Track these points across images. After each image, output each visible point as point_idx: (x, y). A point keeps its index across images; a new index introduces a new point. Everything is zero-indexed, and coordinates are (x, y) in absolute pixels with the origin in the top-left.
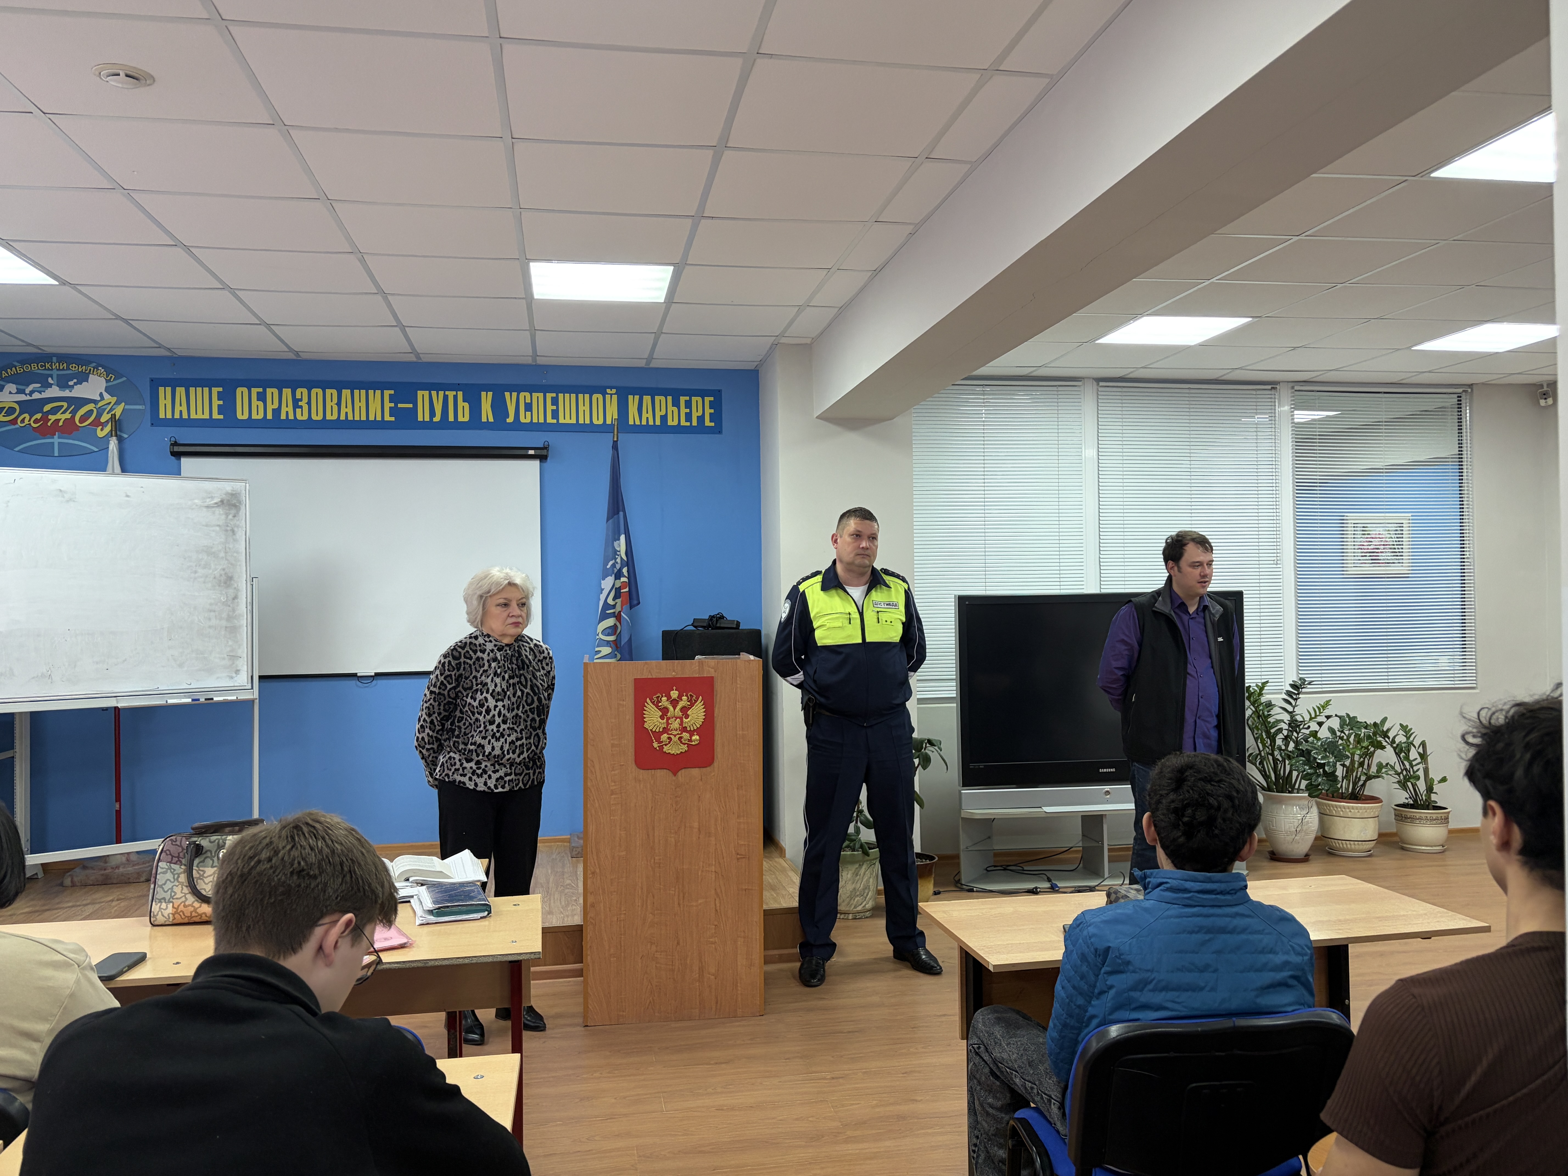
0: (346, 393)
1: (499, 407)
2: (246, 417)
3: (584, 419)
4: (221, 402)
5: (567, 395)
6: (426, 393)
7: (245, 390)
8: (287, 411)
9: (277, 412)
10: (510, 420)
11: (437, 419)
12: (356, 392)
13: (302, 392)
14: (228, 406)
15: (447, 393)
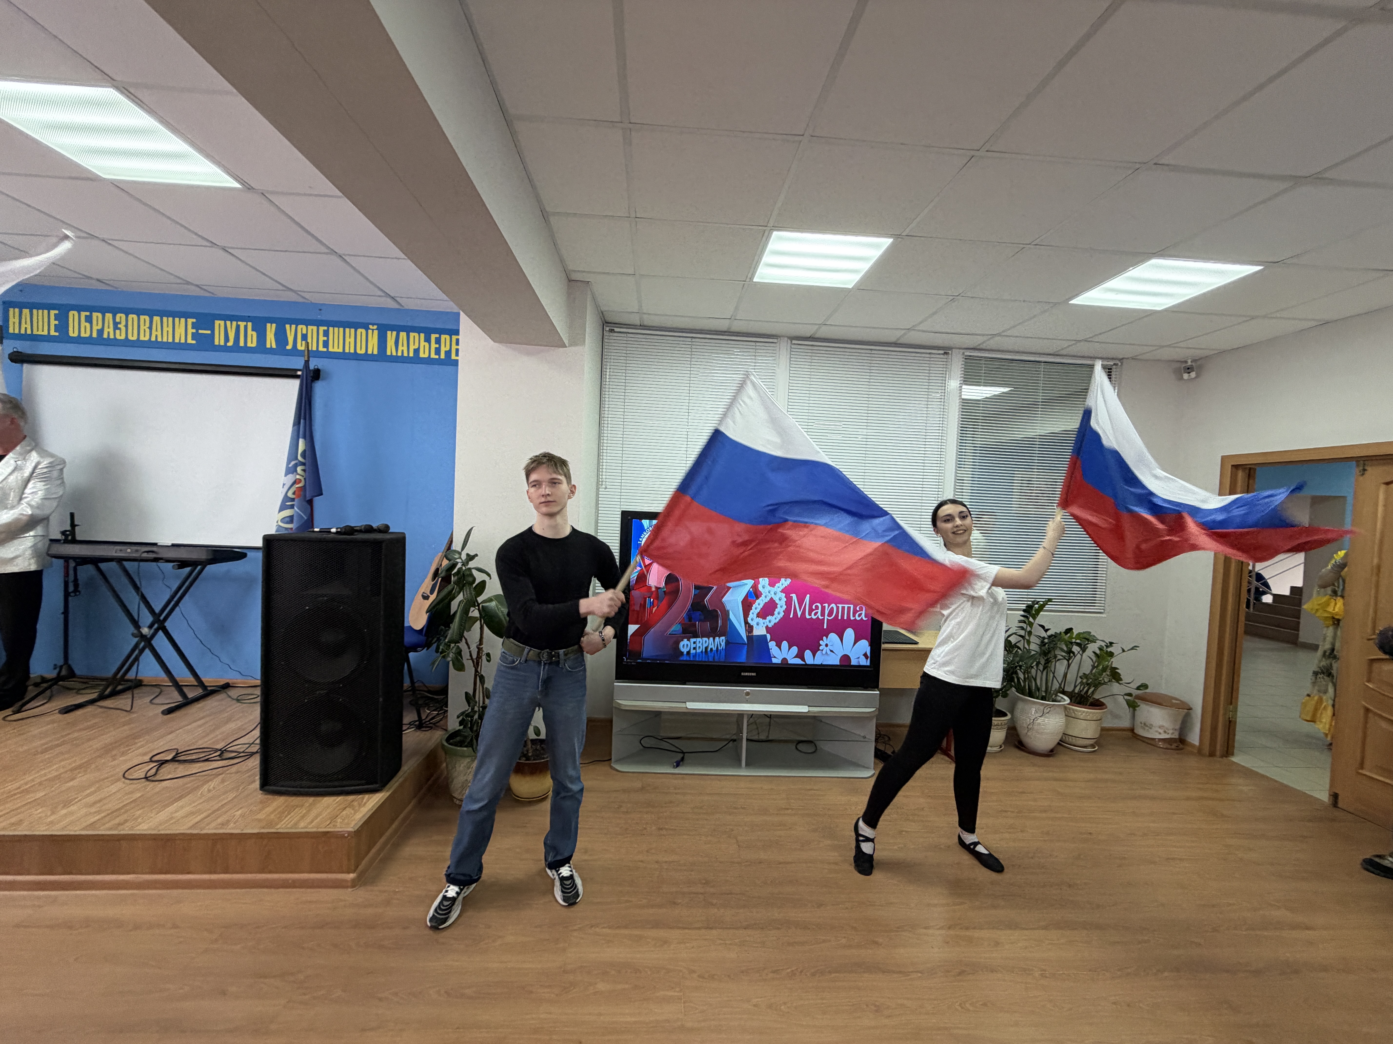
0: (157, 319)
1: (281, 337)
2: (76, 335)
3: (350, 349)
4: (57, 322)
5: (336, 329)
6: (222, 323)
7: (76, 313)
8: (109, 332)
9: (100, 332)
10: (289, 347)
11: (230, 344)
12: (165, 319)
13: (120, 317)
14: (63, 326)
15: (239, 323)
